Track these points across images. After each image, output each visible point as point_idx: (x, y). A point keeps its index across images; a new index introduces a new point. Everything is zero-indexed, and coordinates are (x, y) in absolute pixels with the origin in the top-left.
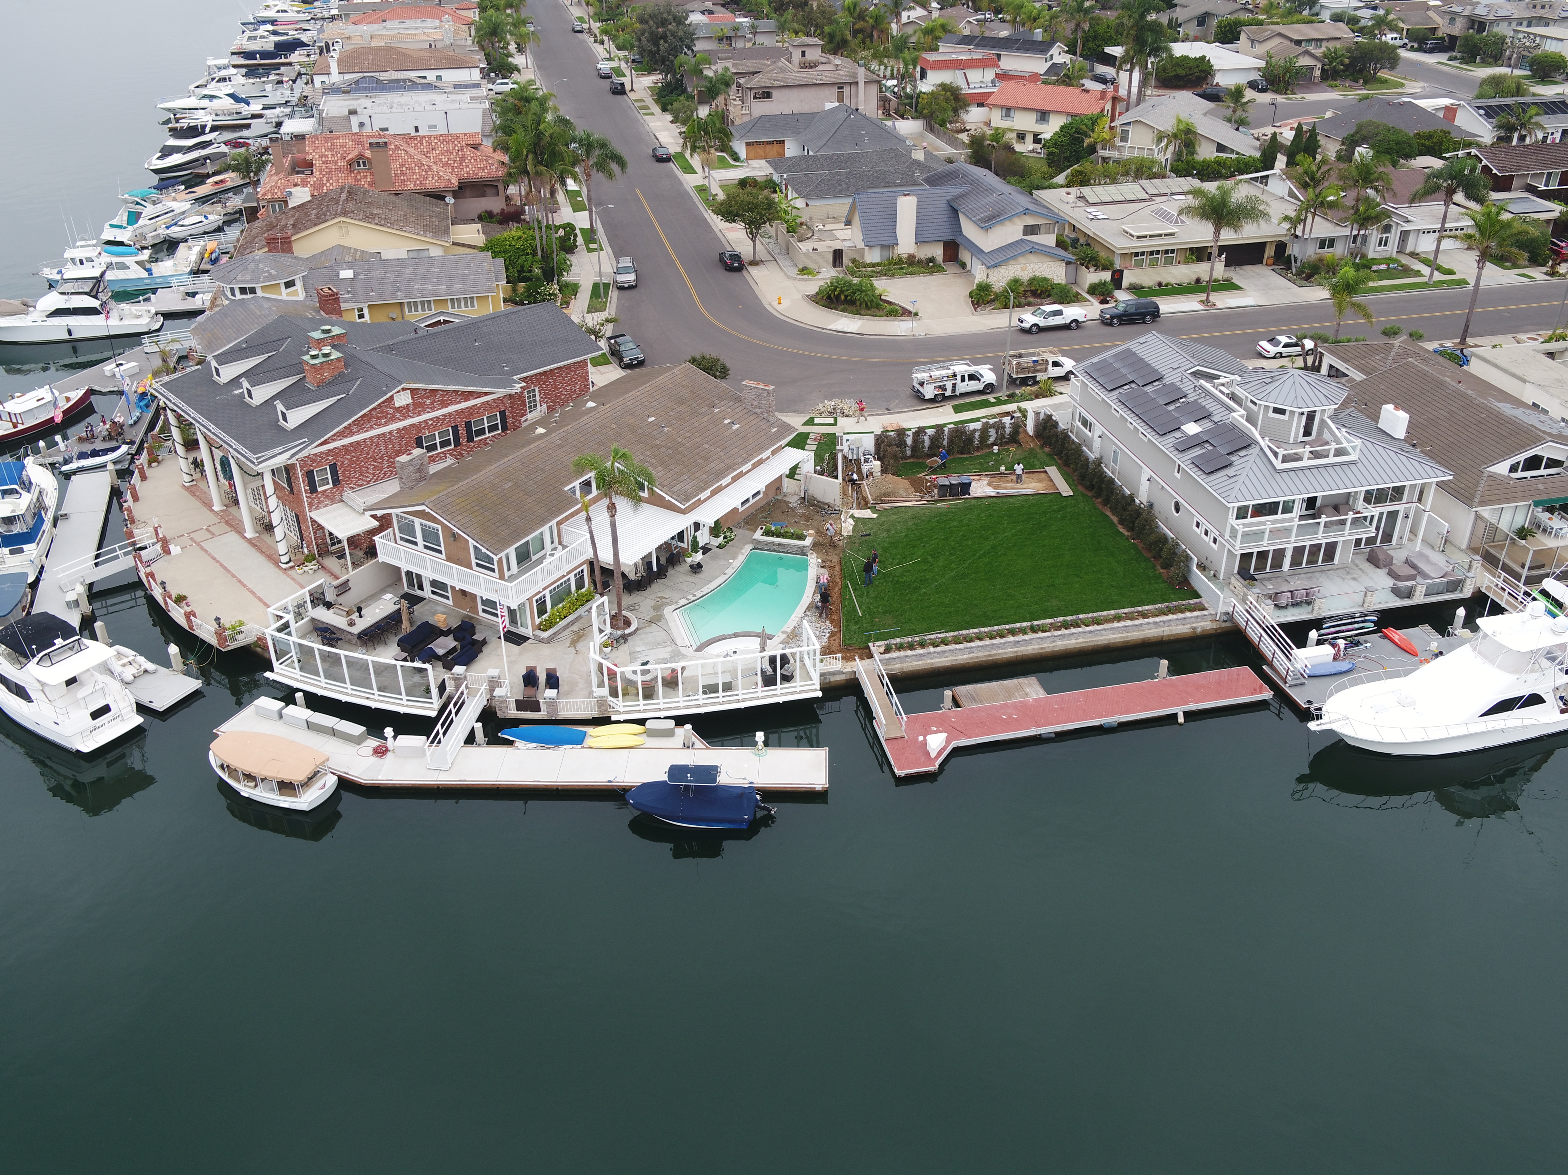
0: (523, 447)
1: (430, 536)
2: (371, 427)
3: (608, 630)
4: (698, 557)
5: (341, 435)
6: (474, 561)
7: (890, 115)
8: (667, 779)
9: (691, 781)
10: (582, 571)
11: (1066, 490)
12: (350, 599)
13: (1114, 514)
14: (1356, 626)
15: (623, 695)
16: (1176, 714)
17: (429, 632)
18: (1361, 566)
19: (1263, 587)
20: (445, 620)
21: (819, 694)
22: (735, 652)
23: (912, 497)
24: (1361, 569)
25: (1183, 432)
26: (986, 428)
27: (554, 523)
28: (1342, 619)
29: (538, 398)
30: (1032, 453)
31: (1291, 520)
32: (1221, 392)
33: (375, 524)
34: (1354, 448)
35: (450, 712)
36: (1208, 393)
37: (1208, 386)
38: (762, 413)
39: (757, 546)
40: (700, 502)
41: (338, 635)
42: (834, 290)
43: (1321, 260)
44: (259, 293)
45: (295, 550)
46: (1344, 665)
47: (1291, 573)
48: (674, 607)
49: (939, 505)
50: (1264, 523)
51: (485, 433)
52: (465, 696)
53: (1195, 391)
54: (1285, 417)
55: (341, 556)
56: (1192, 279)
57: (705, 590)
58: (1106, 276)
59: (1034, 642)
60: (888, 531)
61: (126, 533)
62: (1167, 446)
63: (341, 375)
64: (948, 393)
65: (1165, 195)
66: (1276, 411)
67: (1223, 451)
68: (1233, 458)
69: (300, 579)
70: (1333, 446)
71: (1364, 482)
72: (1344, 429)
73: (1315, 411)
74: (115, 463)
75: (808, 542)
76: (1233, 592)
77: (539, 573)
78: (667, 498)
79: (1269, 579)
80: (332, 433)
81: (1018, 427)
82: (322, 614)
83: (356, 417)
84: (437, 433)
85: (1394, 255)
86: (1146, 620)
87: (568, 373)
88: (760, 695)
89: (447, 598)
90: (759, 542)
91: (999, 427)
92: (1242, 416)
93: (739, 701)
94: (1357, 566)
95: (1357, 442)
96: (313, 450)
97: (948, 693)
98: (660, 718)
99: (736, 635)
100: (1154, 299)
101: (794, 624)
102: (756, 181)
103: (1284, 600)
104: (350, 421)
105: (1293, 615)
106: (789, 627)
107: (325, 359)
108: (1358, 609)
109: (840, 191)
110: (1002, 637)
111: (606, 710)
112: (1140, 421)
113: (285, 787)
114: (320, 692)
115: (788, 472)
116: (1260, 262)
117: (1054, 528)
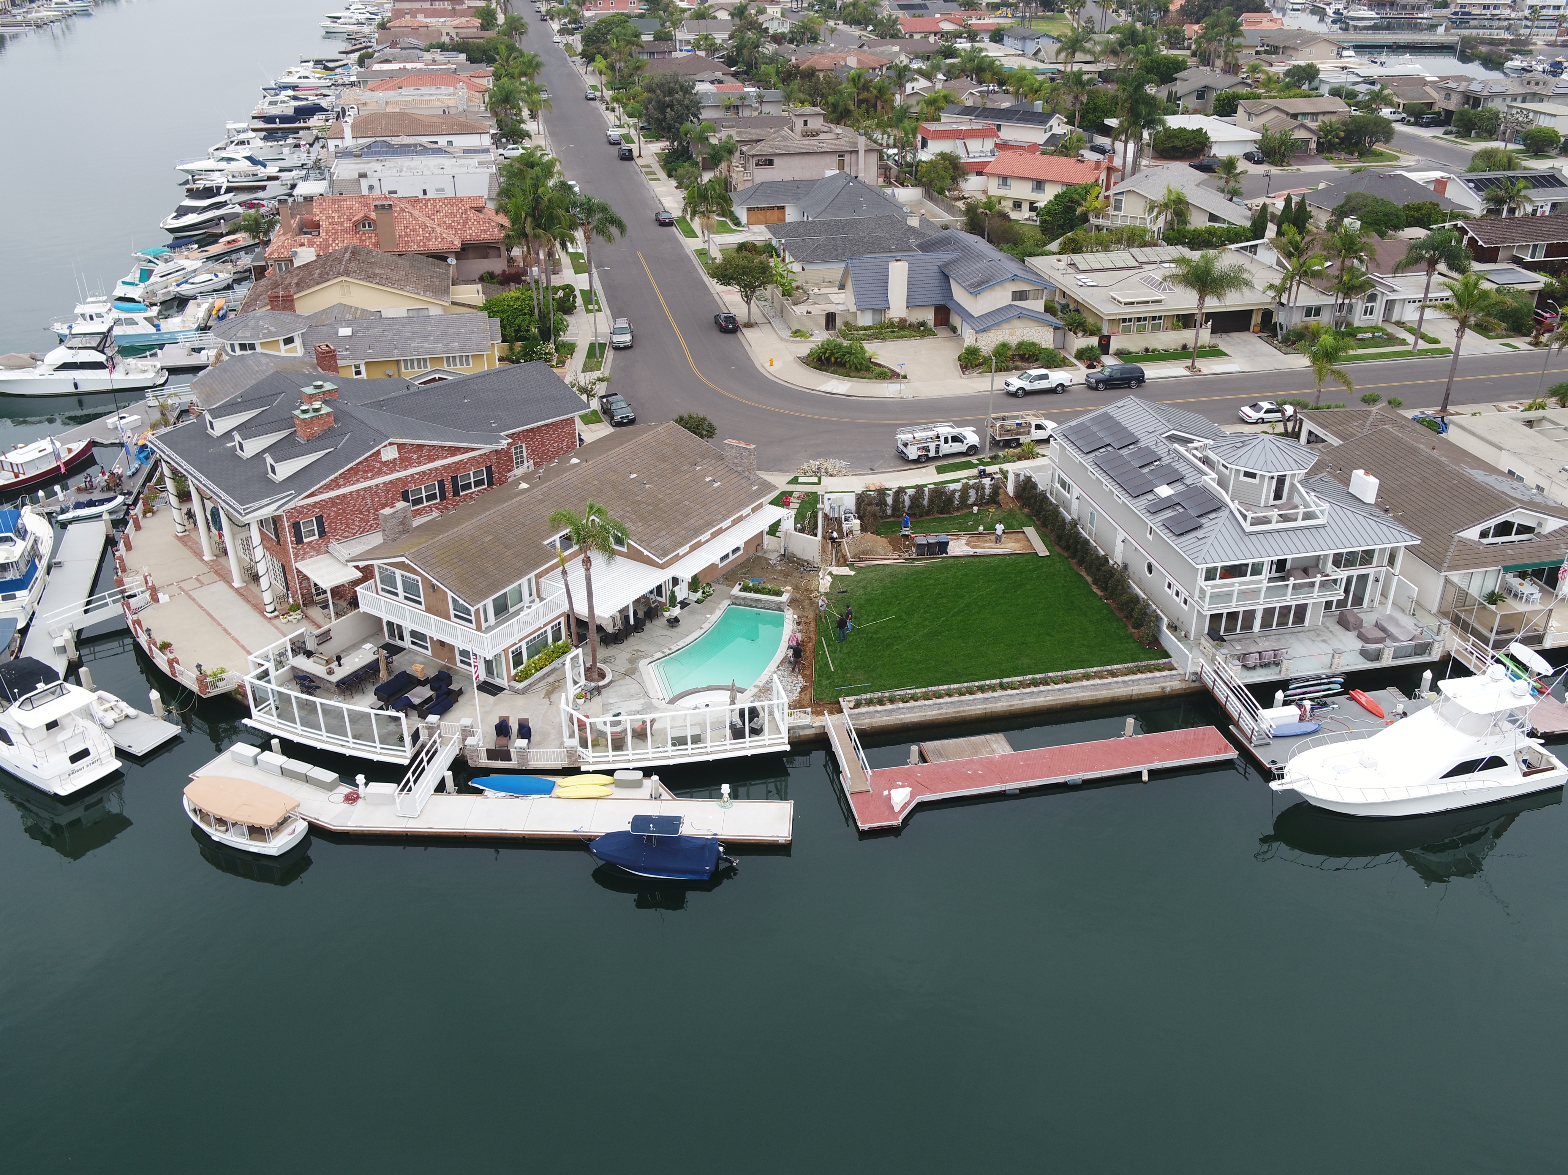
0: (505, 501)
1: (410, 588)
2: (358, 481)
3: (583, 681)
4: (676, 611)
5: (328, 487)
6: (452, 612)
7: (891, 183)
8: (629, 829)
9: (653, 832)
10: (559, 623)
11: (1042, 550)
12: (330, 649)
13: (1088, 575)
14: (1323, 687)
15: (593, 746)
16: (1141, 772)
17: (407, 681)
18: (1331, 629)
19: (1232, 648)
20: (423, 669)
21: (788, 748)
22: (707, 705)
23: (890, 555)
24: (1331, 631)
25: (1156, 495)
26: (965, 489)
27: (532, 575)
28: (1308, 681)
29: (525, 454)
30: (1011, 513)
31: (1260, 582)
32: (1194, 455)
33: (359, 574)
34: (1322, 512)
35: (422, 760)
36: (1181, 457)
37: (1182, 449)
38: (743, 471)
39: (735, 601)
40: (678, 558)
41: (317, 683)
42: (825, 353)
43: (1307, 328)
44: (259, 349)
45: (280, 599)
46: (1310, 726)
47: (1261, 634)
48: (649, 660)
49: (916, 563)
50: (1232, 585)
51: (471, 488)
52: (438, 744)
53: (1169, 454)
54: (1256, 481)
55: (325, 606)
56: (1178, 344)
57: (681, 644)
58: (1094, 341)
59: (1003, 699)
60: (865, 588)
61: (116, 581)
62: (1139, 508)
63: (331, 429)
64: (932, 454)
65: (1155, 263)
66: (1247, 474)
67: (1194, 514)
68: (1203, 520)
69: (284, 628)
70: (1301, 510)
71: (1332, 546)
72: (1313, 494)
73: (1285, 476)
74: (111, 513)
75: (785, 598)
76: (1203, 653)
77: (515, 625)
78: (646, 553)
79: (1239, 640)
80: (318, 486)
81: (996, 489)
82: (303, 663)
83: (342, 470)
84: (423, 487)
85: (1380, 324)
86: (1115, 679)
87: (555, 431)
88: (728, 747)
89: (427, 648)
90: (737, 598)
91: (979, 488)
92: (1211, 479)
93: (707, 753)
94: (1327, 628)
95: (1326, 506)
96: (300, 502)
97: (914, 748)
98: (628, 769)
99: (709, 689)
100: (1140, 365)
101: (767, 678)
102: (754, 245)
103: (1252, 661)
104: (337, 474)
105: (1261, 676)
106: (761, 681)
107: (315, 414)
108: (1323, 671)
109: (836, 256)
110: (971, 693)
111: (576, 761)
112: (1114, 483)
113: (256, 832)
114: (296, 739)
115: (767, 529)
116: (1247, 329)
117: (1029, 587)
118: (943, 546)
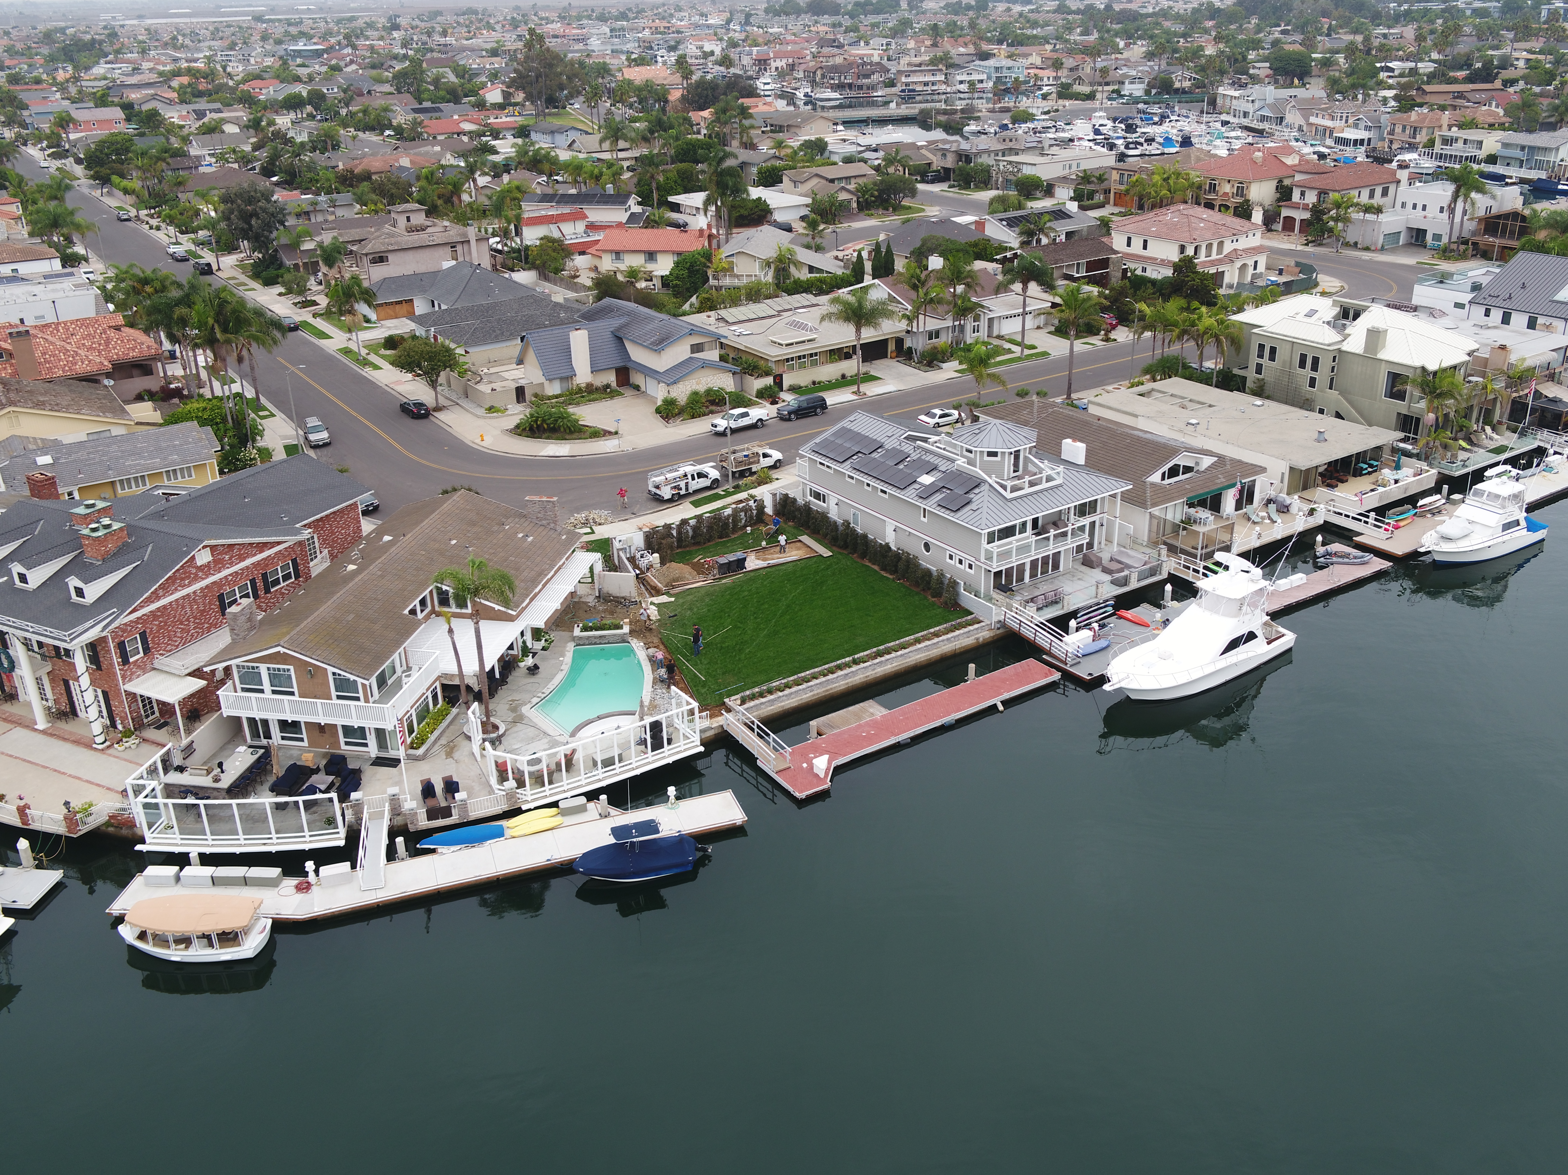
1: (278, 680)
4: (529, 661)
5: (149, 601)
6: (334, 693)
7: (497, 270)
8: (615, 840)
9: (641, 836)
10: (435, 689)
11: (826, 553)
12: (202, 759)
13: (874, 564)
14: (1102, 611)
15: (531, 784)
18: (1082, 569)
19: (1019, 595)
20: (309, 759)
21: (702, 749)
23: (698, 578)
24: (1083, 572)
25: (920, 484)
26: (736, 512)
28: (1091, 607)
29: (317, 545)
31: (1028, 538)
33: (203, 683)
34: (1058, 474)
36: (927, 451)
37: (924, 445)
39: (580, 642)
42: (536, 421)
43: (935, 348)
45: (108, 728)
46: (1103, 643)
47: (1031, 583)
49: (724, 581)
50: (1011, 543)
51: (280, 583)
52: (366, 820)
53: (915, 451)
54: (998, 459)
55: (161, 725)
56: (838, 375)
57: (551, 686)
58: (769, 381)
59: (859, 672)
60: (690, 609)
62: (911, 497)
63: (126, 544)
64: (683, 492)
65: (790, 310)
66: (989, 455)
67: (960, 491)
68: (971, 496)
70: (1041, 475)
72: (1044, 461)
73: (1018, 451)
75: (626, 630)
76: (999, 602)
77: (400, 698)
78: (497, 608)
79: (1021, 589)
80: (141, 599)
81: (761, 509)
82: (174, 778)
83: (163, 580)
84: (236, 588)
85: (986, 339)
86: (940, 639)
87: (341, 517)
88: (650, 760)
89: (302, 740)
90: (580, 638)
91: (747, 510)
92: (963, 462)
93: (633, 769)
94: (1078, 570)
95: (1060, 469)
96: (124, 619)
97: (809, 726)
98: (569, 798)
99: (599, 718)
100: (821, 394)
101: (648, 698)
102: (402, 337)
103: (1042, 602)
104: (158, 585)
105: (1055, 611)
106: (645, 701)
107: (109, 530)
109: (496, 337)
111: (516, 802)
112: (879, 481)
113: (226, 938)
116: (885, 356)
117: (830, 582)
118: (741, 563)
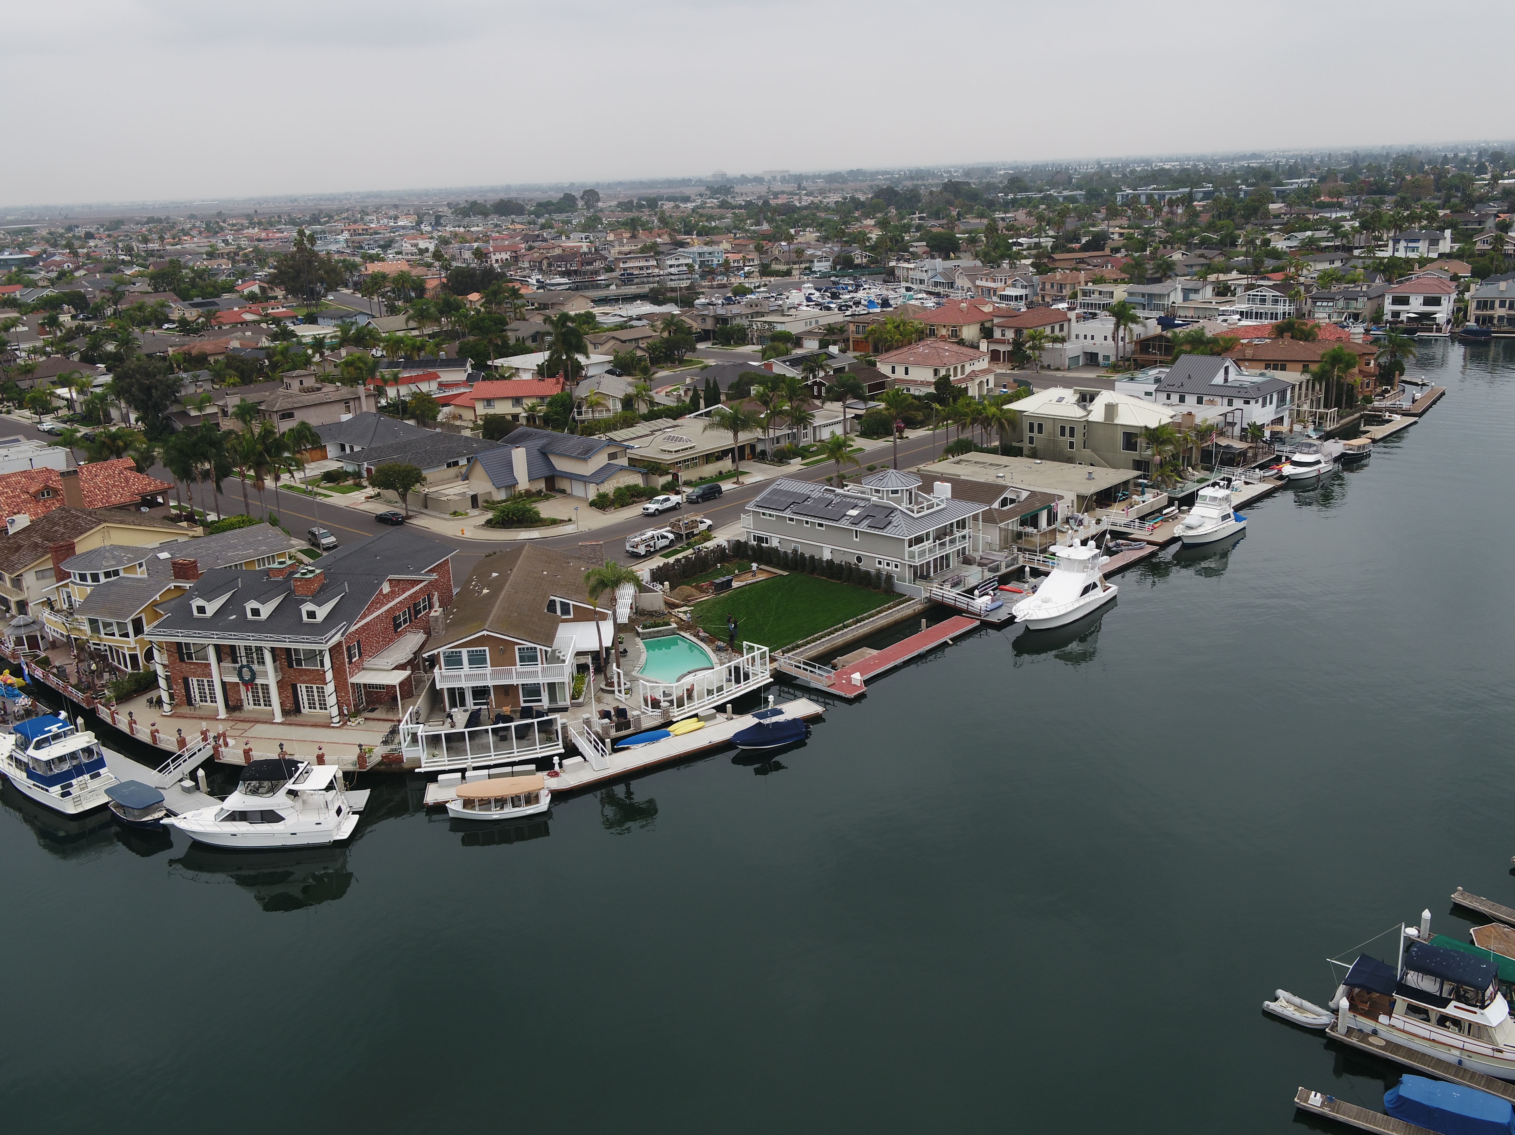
1: (477, 659)
2: (374, 610)
6: (518, 664)
11: (784, 572)
13: (821, 575)
14: (991, 584)
21: (772, 680)
23: (703, 595)
25: (849, 516)
31: (933, 543)
34: (942, 501)
37: (842, 492)
39: (643, 635)
43: (782, 449)
44: (122, 574)
46: (998, 603)
48: (635, 672)
49: (721, 595)
50: (921, 547)
51: (421, 612)
54: (899, 495)
55: (373, 709)
56: (716, 472)
57: (642, 661)
60: (709, 612)
62: (846, 524)
64: (653, 549)
66: (893, 492)
68: (890, 518)
73: (910, 489)
75: (673, 626)
80: (362, 612)
84: (401, 613)
86: (892, 610)
88: (738, 689)
92: (877, 499)
93: (732, 694)
94: (961, 566)
96: (351, 629)
100: (711, 485)
102: (339, 472)
104: (367, 606)
106: (715, 661)
108: (984, 579)
110: (833, 634)
111: (667, 718)
112: (816, 519)
117: (797, 588)
118: (729, 583)
